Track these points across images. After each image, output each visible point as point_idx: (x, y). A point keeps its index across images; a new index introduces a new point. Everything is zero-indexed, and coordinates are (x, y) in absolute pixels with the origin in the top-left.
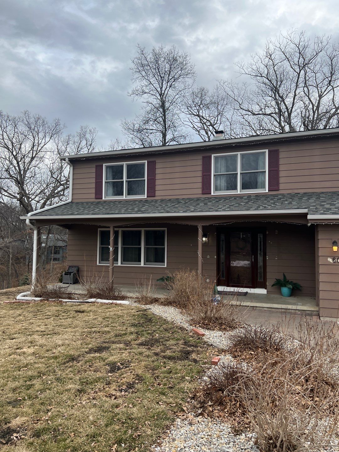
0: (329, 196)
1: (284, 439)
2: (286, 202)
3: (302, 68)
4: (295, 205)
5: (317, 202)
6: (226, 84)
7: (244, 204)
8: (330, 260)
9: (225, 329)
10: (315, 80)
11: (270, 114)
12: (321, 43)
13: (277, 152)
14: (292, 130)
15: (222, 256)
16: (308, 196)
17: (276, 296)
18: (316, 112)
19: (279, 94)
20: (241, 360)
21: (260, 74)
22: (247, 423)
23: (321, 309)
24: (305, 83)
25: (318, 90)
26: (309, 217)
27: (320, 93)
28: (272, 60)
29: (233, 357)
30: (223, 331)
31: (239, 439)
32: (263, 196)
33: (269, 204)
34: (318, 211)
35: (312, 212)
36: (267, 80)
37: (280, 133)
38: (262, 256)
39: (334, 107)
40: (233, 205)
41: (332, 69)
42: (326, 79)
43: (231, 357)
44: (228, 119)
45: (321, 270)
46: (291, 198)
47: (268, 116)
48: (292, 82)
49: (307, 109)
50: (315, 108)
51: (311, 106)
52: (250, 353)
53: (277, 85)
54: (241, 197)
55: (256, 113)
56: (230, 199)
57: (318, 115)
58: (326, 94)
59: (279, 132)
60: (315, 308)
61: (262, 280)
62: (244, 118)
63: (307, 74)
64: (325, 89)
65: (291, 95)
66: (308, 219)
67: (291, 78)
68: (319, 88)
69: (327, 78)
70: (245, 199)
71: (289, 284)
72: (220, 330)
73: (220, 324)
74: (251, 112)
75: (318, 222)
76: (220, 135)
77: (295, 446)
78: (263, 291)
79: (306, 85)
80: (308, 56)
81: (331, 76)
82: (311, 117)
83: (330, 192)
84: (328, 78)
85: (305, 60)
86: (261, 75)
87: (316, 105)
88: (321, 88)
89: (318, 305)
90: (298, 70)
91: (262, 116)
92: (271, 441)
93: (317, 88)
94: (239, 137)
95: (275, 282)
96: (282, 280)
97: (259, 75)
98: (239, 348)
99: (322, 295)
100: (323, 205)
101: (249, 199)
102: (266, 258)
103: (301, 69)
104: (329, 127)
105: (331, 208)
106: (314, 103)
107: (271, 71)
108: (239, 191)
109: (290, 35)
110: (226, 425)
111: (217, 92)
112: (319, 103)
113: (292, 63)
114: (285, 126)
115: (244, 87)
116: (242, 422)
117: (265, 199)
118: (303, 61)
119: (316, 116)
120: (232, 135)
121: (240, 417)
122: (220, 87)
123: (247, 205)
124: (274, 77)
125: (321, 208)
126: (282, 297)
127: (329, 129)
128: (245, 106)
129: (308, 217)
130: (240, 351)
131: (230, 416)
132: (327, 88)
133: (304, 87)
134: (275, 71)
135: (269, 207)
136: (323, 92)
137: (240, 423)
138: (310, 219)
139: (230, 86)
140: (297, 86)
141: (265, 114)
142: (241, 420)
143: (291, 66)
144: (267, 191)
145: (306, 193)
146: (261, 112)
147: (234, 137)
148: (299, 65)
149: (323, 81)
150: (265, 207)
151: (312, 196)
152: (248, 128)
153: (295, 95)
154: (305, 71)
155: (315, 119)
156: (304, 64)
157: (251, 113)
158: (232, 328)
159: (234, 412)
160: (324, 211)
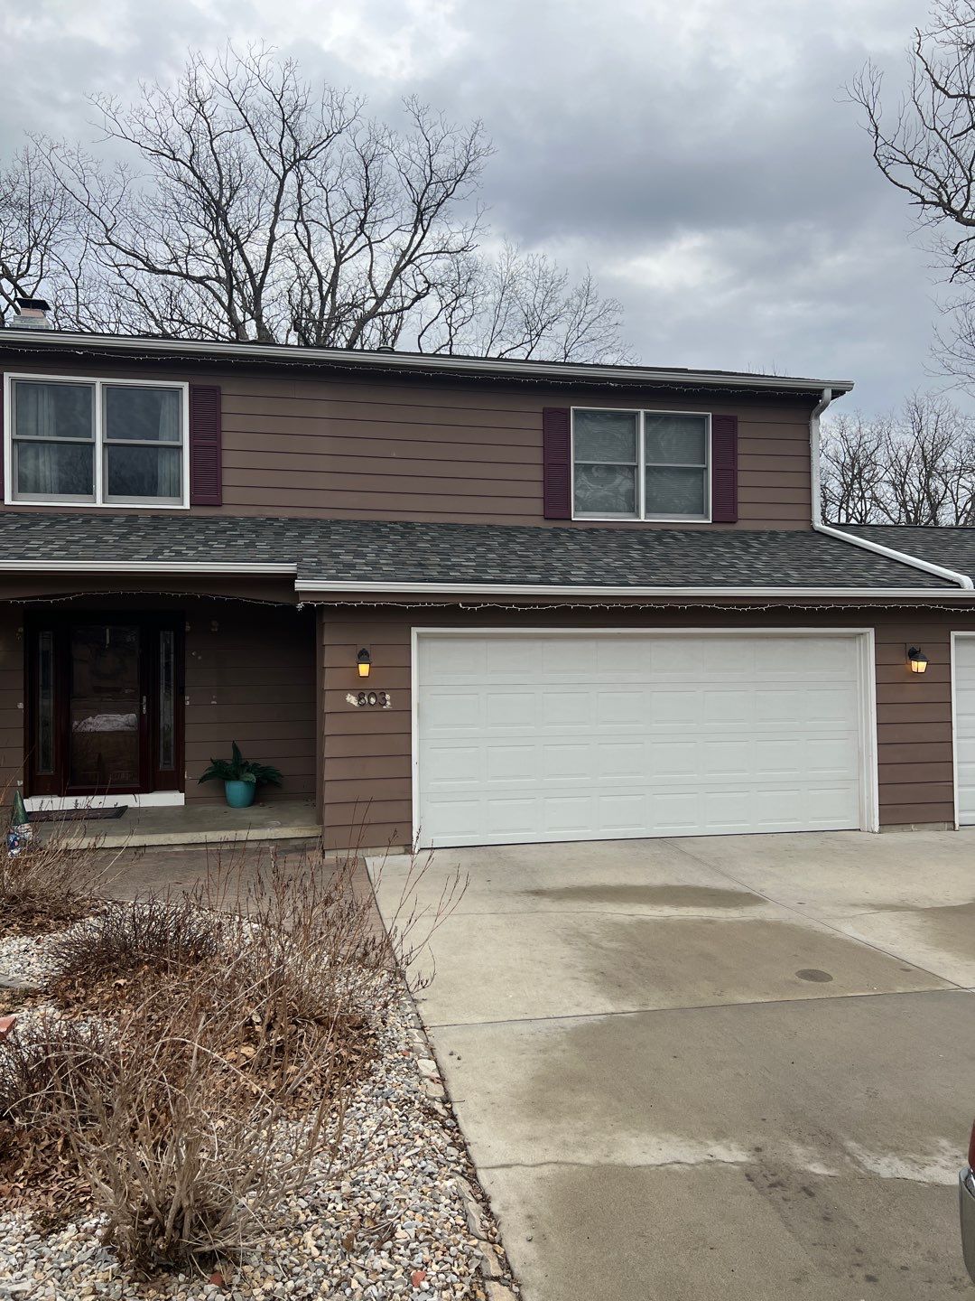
0: (352, 530)
1: (186, 1204)
2: (241, 542)
3: (291, 167)
4: (263, 552)
5: (323, 546)
6: (59, 152)
7: (115, 541)
8: (352, 699)
9: (42, 927)
10: (327, 208)
11: (201, 278)
12: (341, 109)
13: (215, 393)
14: (266, 337)
15: (46, 704)
16: (301, 527)
17: (210, 808)
18: (329, 298)
19: (226, 225)
20: (84, 1010)
21: (171, 151)
22: (84, 1192)
23: (327, 830)
24: (300, 211)
25: (333, 238)
26: (300, 585)
27: (338, 247)
28: (206, 118)
29: (60, 1008)
30: (33, 936)
31: (57, 1243)
32: (175, 518)
33: (191, 542)
34: (323, 571)
35: (306, 573)
36: (191, 174)
37: (232, 341)
38: (172, 698)
39: (373, 295)
40: (78, 541)
41: (368, 190)
42: (354, 214)
43: (51, 1010)
44: (65, 267)
45: (330, 726)
46: (254, 532)
47: (196, 285)
48: (263, 201)
49: (306, 286)
50: (325, 287)
51: (314, 280)
52: (116, 984)
53: (221, 198)
54: (105, 517)
55: (159, 267)
56: (68, 520)
57: (334, 308)
58: (354, 255)
59: (227, 338)
60: (312, 829)
61: (173, 768)
62: (123, 274)
63: (304, 187)
64: (351, 240)
65: (262, 235)
66: (297, 592)
67: (260, 185)
68: (335, 234)
69: (356, 211)
70: (120, 526)
71: (248, 771)
72: (25, 931)
73: (24, 913)
74: (142, 261)
75: (323, 601)
76: (37, 313)
77: (218, 1211)
78: (175, 799)
79: (300, 219)
80: (307, 138)
81: (366, 210)
82: (316, 310)
83: (355, 522)
84: (359, 212)
85: (297, 144)
86: (174, 154)
87: (329, 278)
88: (341, 234)
89: (320, 821)
90: (279, 168)
91: (178, 280)
92: (150, 1221)
93: (331, 233)
94: (106, 331)
95: (209, 769)
96: (230, 762)
97: (165, 152)
98: (80, 977)
99: (330, 793)
100: (337, 555)
101: (130, 526)
102: (184, 701)
103: (287, 168)
104: (363, 346)
105: (356, 563)
106: (322, 271)
107: (204, 149)
108: (99, 499)
109: (257, 60)
110: (18, 1216)
111: (27, 172)
112: (335, 275)
113: (263, 143)
114: (245, 321)
115: (119, 178)
116: (69, 1193)
117: (181, 529)
118: (293, 144)
119: (327, 310)
120: (82, 320)
121: (63, 1180)
122: (36, 159)
123: (124, 544)
124: (212, 171)
125: (330, 562)
126: (228, 809)
127: (362, 350)
128: (125, 236)
129: (296, 585)
130: (85, 986)
131: (31, 1187)
132: (355, 239)
133: (296, 222)
134: (214, 154)
135: (191, 553)
136: (346, 244)
137: (62, 1197)
138: (301, 592)
139: (74, 163)
140: (277, 213)
141: (187, 277)
142: (67, 1187)
143: (260, 150)
144: (187, 506)
145: (295, 520)
146: (173, 268)
147: (88, 328)
148: (282, 157)
149: (346, 216)
150: (178, 553)
151: (310, 527)
152: (137, 309)
153: (272, 239)
154: (297, 176)
155: (326, 317)
156: (295, 155)
157: (145, 264)
158: (66, 918)
159: (47, 1171)
160: (339, 571)
